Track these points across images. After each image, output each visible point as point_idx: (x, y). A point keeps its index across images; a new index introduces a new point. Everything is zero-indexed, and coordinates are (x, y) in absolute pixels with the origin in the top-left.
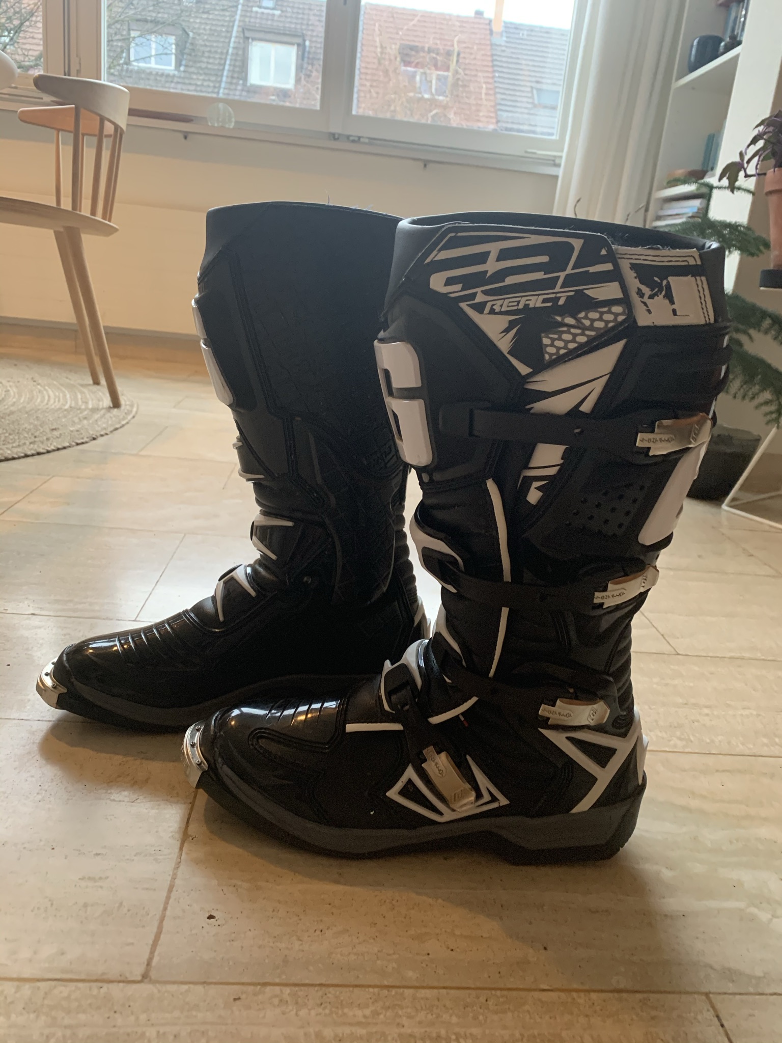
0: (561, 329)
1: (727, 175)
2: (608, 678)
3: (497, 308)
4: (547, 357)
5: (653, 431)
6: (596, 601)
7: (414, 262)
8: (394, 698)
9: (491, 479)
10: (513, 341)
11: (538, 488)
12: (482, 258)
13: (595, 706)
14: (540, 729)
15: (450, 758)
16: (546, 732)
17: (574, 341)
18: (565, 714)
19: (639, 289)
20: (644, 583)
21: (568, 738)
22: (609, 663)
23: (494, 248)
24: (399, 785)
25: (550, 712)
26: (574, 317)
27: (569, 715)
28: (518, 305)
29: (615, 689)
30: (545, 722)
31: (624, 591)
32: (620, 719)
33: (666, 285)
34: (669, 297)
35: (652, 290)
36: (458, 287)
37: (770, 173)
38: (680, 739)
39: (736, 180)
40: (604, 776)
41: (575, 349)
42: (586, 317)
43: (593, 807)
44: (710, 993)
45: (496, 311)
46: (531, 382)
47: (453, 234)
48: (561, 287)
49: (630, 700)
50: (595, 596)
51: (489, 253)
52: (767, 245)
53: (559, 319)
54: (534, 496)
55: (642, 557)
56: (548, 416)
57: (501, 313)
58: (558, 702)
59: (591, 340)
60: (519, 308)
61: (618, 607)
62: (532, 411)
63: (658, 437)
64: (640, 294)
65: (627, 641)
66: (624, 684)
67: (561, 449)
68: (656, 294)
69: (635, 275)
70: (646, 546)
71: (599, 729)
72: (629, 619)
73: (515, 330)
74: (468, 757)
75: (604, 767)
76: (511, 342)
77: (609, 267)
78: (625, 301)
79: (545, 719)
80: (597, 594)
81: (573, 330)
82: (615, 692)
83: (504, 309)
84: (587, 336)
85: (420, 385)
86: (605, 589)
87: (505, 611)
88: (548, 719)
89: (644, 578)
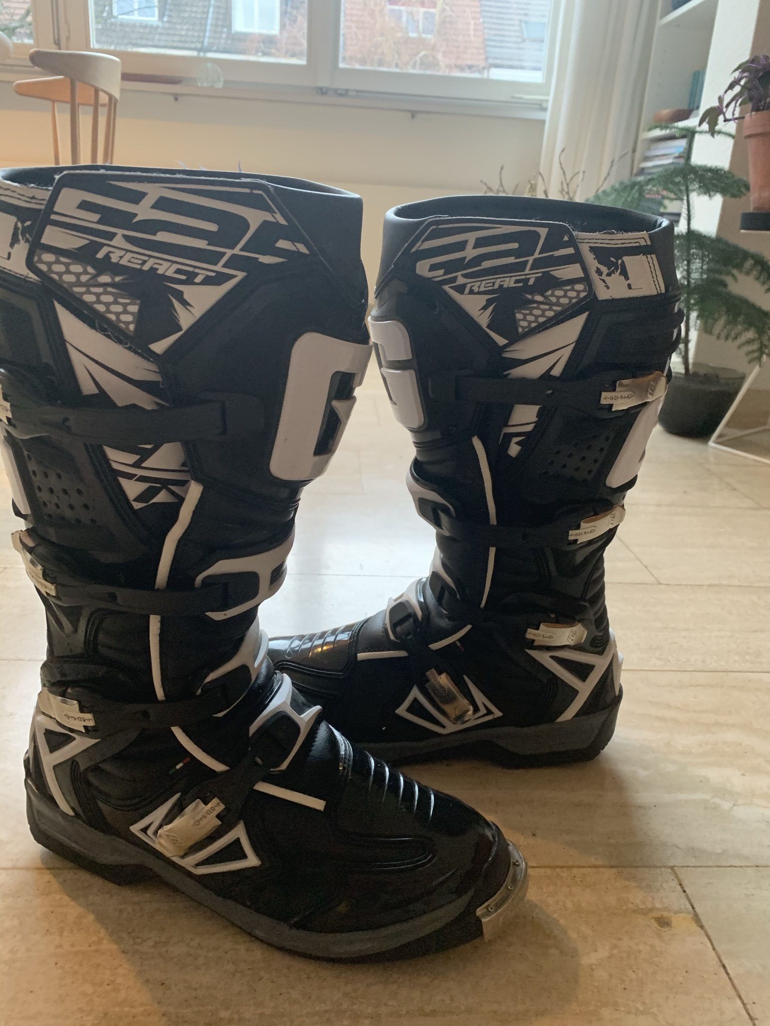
0: (532, 306)
1: (707, 120)
2: (585, 604)
3: (476, 289)
4: (520, 330)
5: (614, 390)
6: (570, 538)
7: (402, 251)
8: (398, 629)
9: (476, 437)
10: (490, 317)
11: (517, 443)
12: (461, 246)
13: (574, 628)
14: (527, 651)
15: (449, 678)
16: (532, 653)
17: (543, 315)
18: (548, 636)
19: (598, 268)
20: (612, 520)
21: (552, 657)
22: (585, 591)
23: (471, 237)
24: (407, 703)
25: (535, 635)
26: (542, 295)
27: (551, 637)
28: (493, 286)
29: (592, 613)
30: (531, 644)
31: (594, 528)
32: (597, 639)
33: (621, 264)
34: (624, 273)
35: (609, 269)
36: (441, 272)
37: (747, 116)
38: (660, 659)
39: (716, 124)
40: (585, 689)
41: (544, 322)
42: (553, 295)
43: (577, 715)
44: (675, 866)
45: (475, 292)
46: (506, 351)
47: (434, 227)
48: (531, 270)
49: (605, 623)
50: (570, 534)
51: (466, 241)
52: (747, 188)
53: (529, 297)
54: (514, 450)
55: (609, 498)
56: (524, 380)
57: (479, 293)
58: (542, 626)
59: (558, 314)
60: (494, 288)
61: (590, 543)
62: (510, 377)
63: (619, 394)
64: (599, 272)
65: (601, 571)
66: (599, 609)
67: (535, 409)
68: (613, 272)
69: (594, 257)
70: (612, 488)
71: (578, 648)
72: (601, 552)
73: (491, 308)
74: (465, 677)
75: (584, 681)
76: (489, 316)
77: (571, 251)
78: (586, 279)
79: (531, 641)
80: (571, 532)
81: (542, 307)
82: (591, 615)
83: (482, 289)
84: (554, 311)
85: (410, 357)
86: (578, 527)
87: (492, 551)
88: (533, 641)
89: (612, 516)
